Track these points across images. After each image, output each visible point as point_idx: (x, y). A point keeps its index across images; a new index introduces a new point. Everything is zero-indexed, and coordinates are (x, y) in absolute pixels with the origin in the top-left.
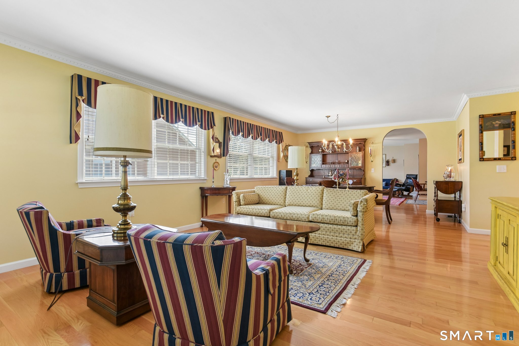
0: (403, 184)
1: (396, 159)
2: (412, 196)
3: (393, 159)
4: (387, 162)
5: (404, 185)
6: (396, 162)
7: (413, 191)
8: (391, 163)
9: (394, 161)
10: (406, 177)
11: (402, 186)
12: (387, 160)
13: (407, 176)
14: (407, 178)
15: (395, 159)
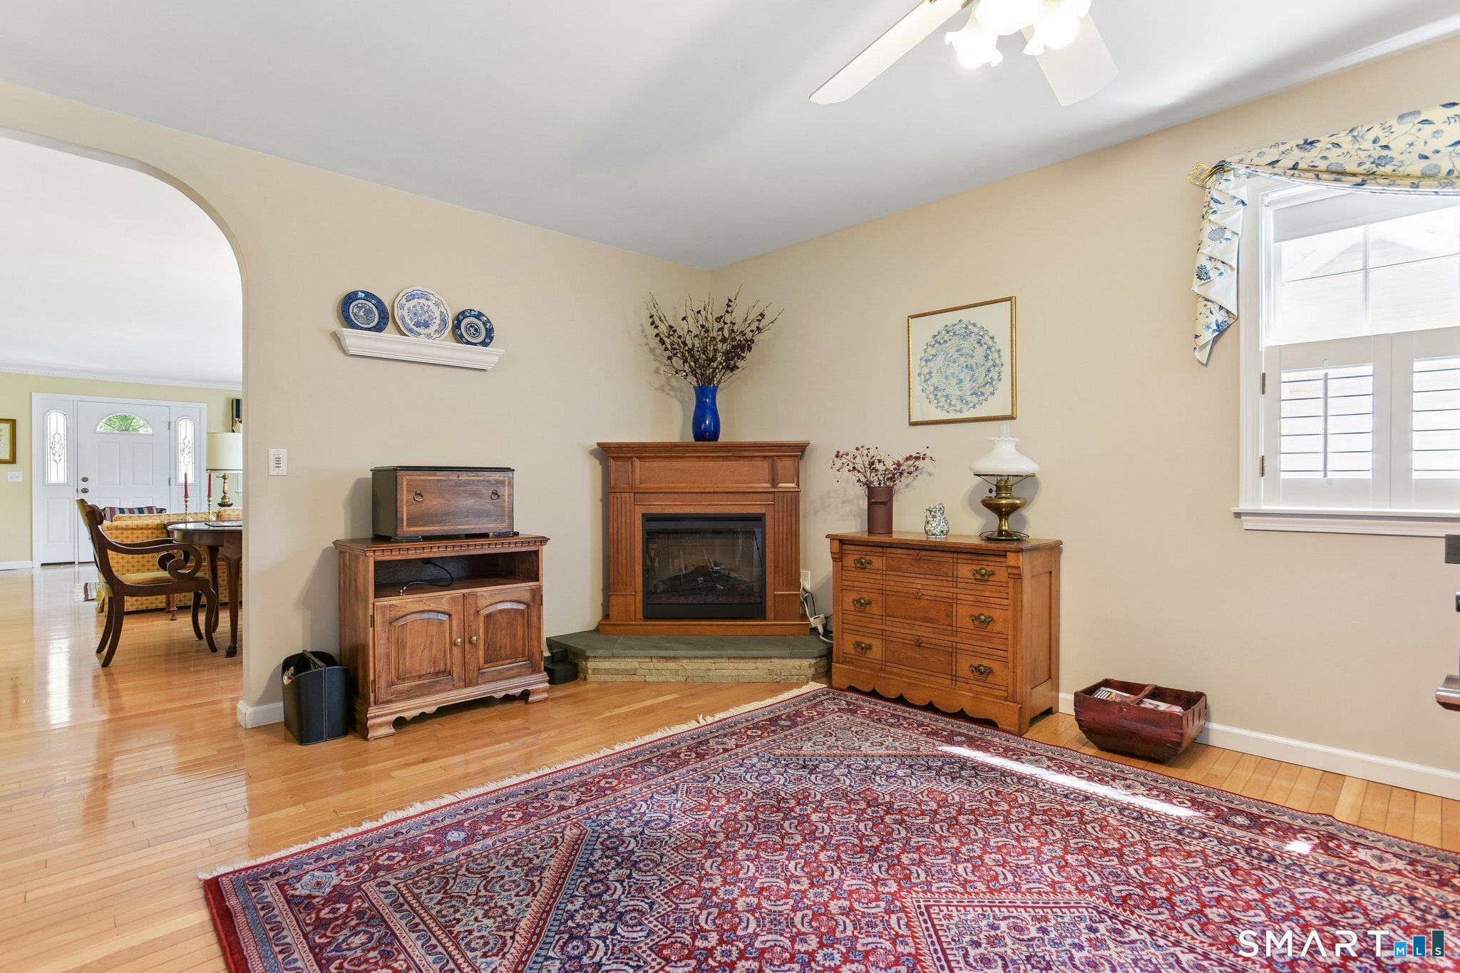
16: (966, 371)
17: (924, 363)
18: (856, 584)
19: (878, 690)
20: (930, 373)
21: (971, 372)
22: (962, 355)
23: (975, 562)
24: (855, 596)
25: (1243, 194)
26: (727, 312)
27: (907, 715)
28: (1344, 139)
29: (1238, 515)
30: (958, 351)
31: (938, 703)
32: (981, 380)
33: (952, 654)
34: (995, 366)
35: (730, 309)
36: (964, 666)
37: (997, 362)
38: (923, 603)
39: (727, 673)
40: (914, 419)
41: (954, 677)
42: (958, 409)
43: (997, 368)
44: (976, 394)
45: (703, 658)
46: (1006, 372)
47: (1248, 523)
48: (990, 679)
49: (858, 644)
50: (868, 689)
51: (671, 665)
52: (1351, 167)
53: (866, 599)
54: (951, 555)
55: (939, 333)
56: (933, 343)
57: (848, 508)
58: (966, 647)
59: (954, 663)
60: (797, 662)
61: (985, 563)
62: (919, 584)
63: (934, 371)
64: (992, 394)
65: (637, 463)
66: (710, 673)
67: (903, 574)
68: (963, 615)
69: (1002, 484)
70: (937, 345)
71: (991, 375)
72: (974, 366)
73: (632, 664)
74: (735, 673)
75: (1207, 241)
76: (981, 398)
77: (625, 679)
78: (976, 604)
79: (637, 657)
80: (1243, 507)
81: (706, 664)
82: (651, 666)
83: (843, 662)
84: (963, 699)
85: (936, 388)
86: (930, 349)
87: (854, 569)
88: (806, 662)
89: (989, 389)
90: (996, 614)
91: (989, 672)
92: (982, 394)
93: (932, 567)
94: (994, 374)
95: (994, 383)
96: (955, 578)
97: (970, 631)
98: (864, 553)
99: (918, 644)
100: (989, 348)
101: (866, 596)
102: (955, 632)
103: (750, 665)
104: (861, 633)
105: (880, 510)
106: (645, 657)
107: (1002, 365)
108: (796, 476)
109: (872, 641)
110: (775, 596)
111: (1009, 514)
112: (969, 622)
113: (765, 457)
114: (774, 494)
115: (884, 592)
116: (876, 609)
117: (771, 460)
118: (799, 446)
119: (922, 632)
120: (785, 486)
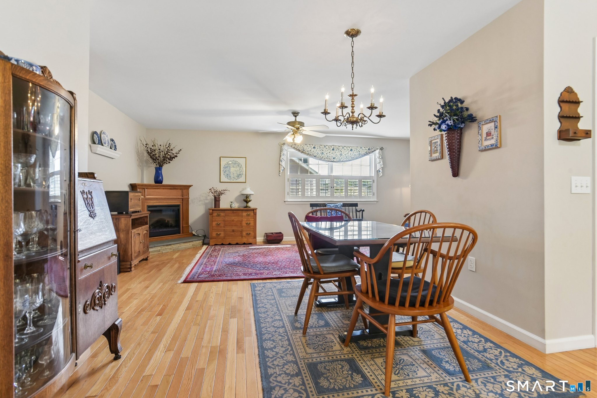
16: (235, 171)
17: (224, 169)
18: (216, 220)
19: (223, 243)
20: (226, 171)
23: (247, 212)
24: (216, 223)
25: (286, 149)
26: (169, 147)
29: (285, 202)
30: (233, 167)
31: (239, 242)
32: (238, 174)
33: (241, 232)
34: (242, 171)
35: (170, 146)
36: (244, 234)
38: (234, 222)
39: (183, 247)
40: (221, 181)
41: (242, 236)
42: (233, 180)
44: (237, 177)
45: (177, 244)
46: (244, 173)
47: (286, 203)
48: (250, 235)
49: (217, 234)
50: (220, 244)
51: (169, 247)
52: (301, 150)
54: (241, 211)
55: (228, 162)
58: (245, 230)
59: (242, 234)
60: (199, 242)
61: (250, 212)
62: (233, 218)
63: (227, 171)
64: (241, 177)
65: (146, 190)
66: (179, 248)
67: (230, 216)
68: (244, 224)
69: (247, 196)
70: (228, 165)
71: (241, 173)
72: (237, 171)
73: (159, 248)
74: (185, 247)
75: (282, 156)
77: (157, 253)
78: (247, 220)
79: (160, 246)
80: (286, 200)
81: (178, 245)
82: (164, 248)
83: (213, 239)
84: (245, 240)
85: (227, 174)
86: (226, 166)
87: (216, 216)
88: (200, 241)
90: (251, 222)
91: (250, 234)
92: (239, 177)
93: (236, 214)
95: (241, 175)
96: (242, 216)
98: (221, 212)
99: (233, 231)
100: (240, 167)
101: (219, 222)
102: (242, 227)
103: (188, 244)
104: (218, 231)
105: (217, 202)
106: (162, 246)
108: (188, 194)
109: (221, 232)
110: (183, 227)
111: (248, 202)
112: (245, 225)
113: (181, 189)
114: (183, 199)
115: (224, 221)
116: (222, 225)
117: (182, 190)
118: (190, 186)
119: (234, 228)
120: (185, 197)
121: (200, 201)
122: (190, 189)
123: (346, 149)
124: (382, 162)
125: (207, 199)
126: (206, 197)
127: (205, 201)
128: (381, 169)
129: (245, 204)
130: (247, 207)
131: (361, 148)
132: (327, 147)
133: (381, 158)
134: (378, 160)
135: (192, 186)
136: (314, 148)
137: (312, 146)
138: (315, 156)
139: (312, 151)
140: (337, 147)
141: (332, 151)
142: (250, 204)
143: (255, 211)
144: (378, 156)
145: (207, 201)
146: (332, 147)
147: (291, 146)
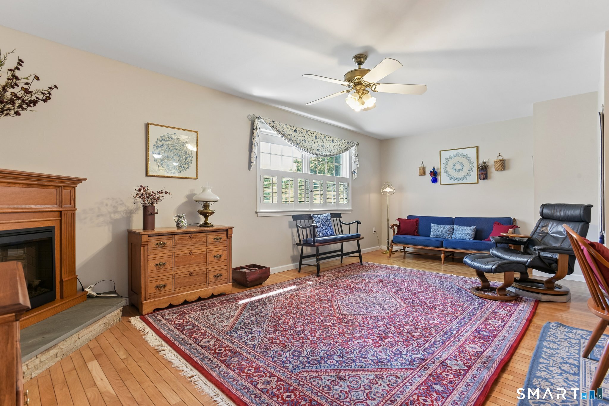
0: (526, 239)
1: (509, 160)
2: (566, 293)
3: (500, 158)
4: (480, 169)
5: (530, 242)
6: (509, 169)
7: (571, 270)
8: (493, 172)
9: (503, 165)
10: (542, 214)
11: (522, 247)
12: (481, 161)
13: (545, 211)
14: (544, 217)
15: (505, 158)
16: (177, 156)
17: (156, 148)
18: (156, 256)
19: (172, 303)
20: (159, 153)
21: (179, 157)
22: (175, 149)
23: (215, 235)
27: (199, 305)
28: (278, 124)
29: (257, 213)
30: (174, 146)
31: (202, 296)
32: (183, 161)
33: (206, 274)
34: (190, 157)
36: (211, 277)
37: (190, 155)
38: (193, 257)
40: (150, 173)
41: (208, 283)
42: (173, 172)
43: (190, 158)
44: (181, 167)
46: (194, 160)
47: (259, 215)
48: (221, 278)
49: (158, 286)
50: (167, 305)
53: (163, 262)
54: (205, 234)
55: (164, 136)
56: (161, 139)
57: (101, 219)
58: (212, 269)
59: (207, 277)
61: (218, 235)
62: (190, 248)
64: (188, 168)
67: (184, 245)
68: (211, 258)
69: (207, 205)
70: (163, 141)
71: (188, 160)
72: (181, 155)
76: (184, 169)
78: (216, 251)
80: (258, 211)
83: (150, 299)
84: (212, 289)
85: (161, 161)
86: (159, 142)
87: (156, 248)
88: (120, 310)
89: (187, 166)
90: (222, 253)
91: (220, 275)
92: (184, 167)
93: (197, 240)
94: (189, 160)
95: (189, 164)
96: (207, 243)
97: (213, 262)
98: (162, 239)
99: (191, 274)
101: (163, 261)
102: (208, 264)
104: (160, 280)
105: (149, 218)
107: (193, 157)
108: (73, 200)
109: (167, 282)
110: (62, 281)
111: (209, 216)
112: (213, 259)
113: (56, 186)
114: (61, 212)
115: (173, 256)
116: (169, 266)
117: (59, 189)
118: (80, 181)
119: (193, 269)
120: (67, 207)
121: (98, 216)
122: (79, 188)
123: (328, 139)
124: (357, 161)
125: (115, 212)
126: (114, 207)
127: (112, 215)
128: (356, 170)
129: (202, 219)
130: (205, 224)
131: (341, 140)
132: (309, 133)
133: (357, 155)
134: (353, 158)
135: (85, 180)
136: (295, 131)
137: (292, 128)
138: (297, 144)
139: (293, 135)
140: (319, 134)
141: (314, 140)
142: (211, 220)
143: (229, 233)
144: (354, 153)
145: (117, 216)
146: (315, 133)
147: (270, 123)
